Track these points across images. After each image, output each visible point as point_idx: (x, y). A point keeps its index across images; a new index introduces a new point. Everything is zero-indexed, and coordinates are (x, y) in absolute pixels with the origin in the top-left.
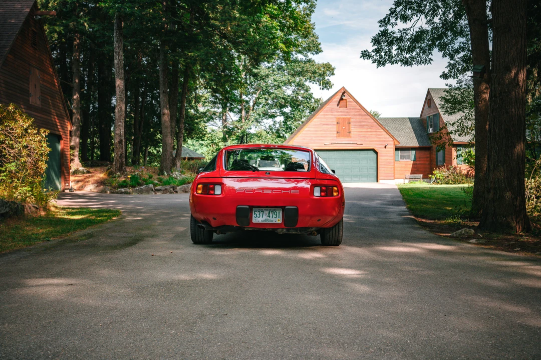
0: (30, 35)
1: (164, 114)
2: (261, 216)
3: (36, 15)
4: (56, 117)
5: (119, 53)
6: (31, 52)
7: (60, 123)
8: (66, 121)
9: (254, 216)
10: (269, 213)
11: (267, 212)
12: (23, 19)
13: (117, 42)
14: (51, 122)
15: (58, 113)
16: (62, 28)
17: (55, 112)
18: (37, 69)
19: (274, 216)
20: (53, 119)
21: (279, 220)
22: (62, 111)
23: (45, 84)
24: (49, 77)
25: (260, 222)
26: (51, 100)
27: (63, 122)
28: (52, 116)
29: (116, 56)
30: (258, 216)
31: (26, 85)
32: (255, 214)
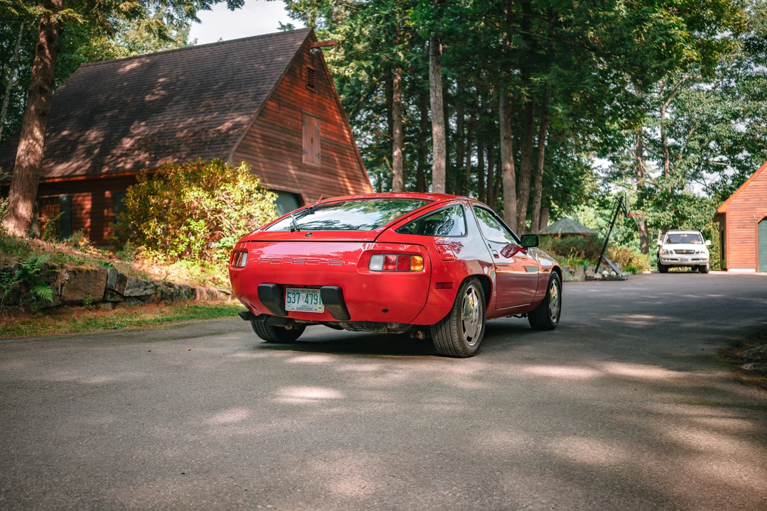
0: (304, 74)
1: (506, 170)
2: (296, 301)
3: (312, 48)
4: (346, 180)
5: (436, 87)
6: (306, 96)
7: (353, 187)
8: (363, 184)
9: (287, 300)
10: (307, 297)
11: (305, 295)
12: (292, 54)
13: (433, 73)
14: (337, 186)
15: (350, 173)
16: (371, 62)
17: (344, 172)
18: (316, 118)
19: (314, 301)
20: (341, 183)
21: (320, 308)
22: (357, 172)
23: (328, 136)
24: (334, 127)
25: (295, 310)
26: (338, 157)
27: (357, 186)
28: (340, 179)
29: (432, 93)
30: (293, 300)
31: (297, 139)
32: (288, 297)
